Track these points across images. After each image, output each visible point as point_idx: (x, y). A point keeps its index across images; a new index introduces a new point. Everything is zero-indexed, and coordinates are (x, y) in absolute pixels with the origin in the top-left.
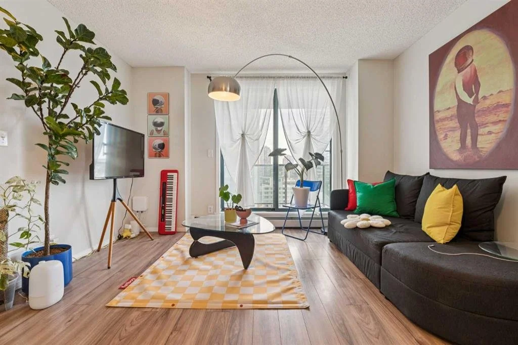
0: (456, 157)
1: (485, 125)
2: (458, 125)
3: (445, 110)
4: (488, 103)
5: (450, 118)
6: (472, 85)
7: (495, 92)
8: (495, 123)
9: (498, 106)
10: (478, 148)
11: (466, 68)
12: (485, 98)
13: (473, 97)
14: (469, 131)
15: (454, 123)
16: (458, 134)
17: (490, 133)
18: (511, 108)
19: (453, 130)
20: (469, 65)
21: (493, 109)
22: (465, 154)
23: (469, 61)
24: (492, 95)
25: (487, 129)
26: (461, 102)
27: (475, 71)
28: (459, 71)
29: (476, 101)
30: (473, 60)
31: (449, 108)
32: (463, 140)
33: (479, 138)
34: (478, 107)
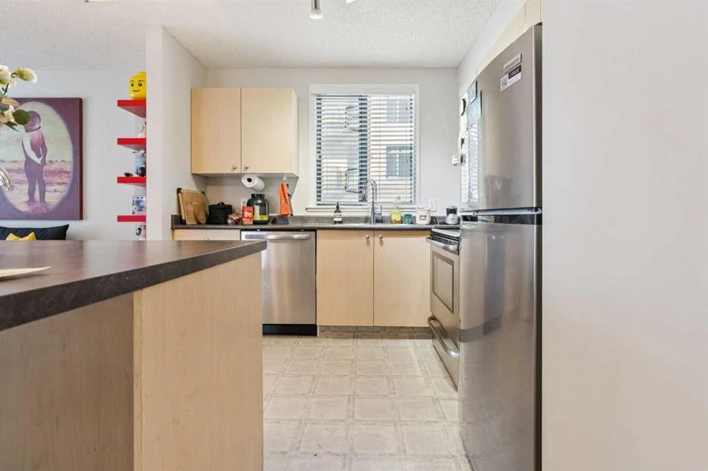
0: (24, 208)
1: (51, 184)
2: (26, 179)
3: (10, 162)
4: (53, 167)
5: (18, 171)
6: (40, 147)
7: (59, 160)
8: (59, 184)
9: (61, 172)
10: (45, 202)
11: (34, 130)
12: (51, 162)
13: (41, 158)
14: (37, 186)
15: (23, 177)
16: (26, 187)
17: (55, 191)
18: (71, 175)
19: (21, 182)
20: (36, 129)
21: (59, 173)
22: (34, 206)
23: (37, 126)
24: (57, 161)
25: (53, 188)
26: (28, 159)
27: (43, 137)
28: (27, 131)
29: (44, 161)
30: (40, 127)
31: (16, 161)
32: (31, 193)
33: (47, 194)
34: (45, 168)
